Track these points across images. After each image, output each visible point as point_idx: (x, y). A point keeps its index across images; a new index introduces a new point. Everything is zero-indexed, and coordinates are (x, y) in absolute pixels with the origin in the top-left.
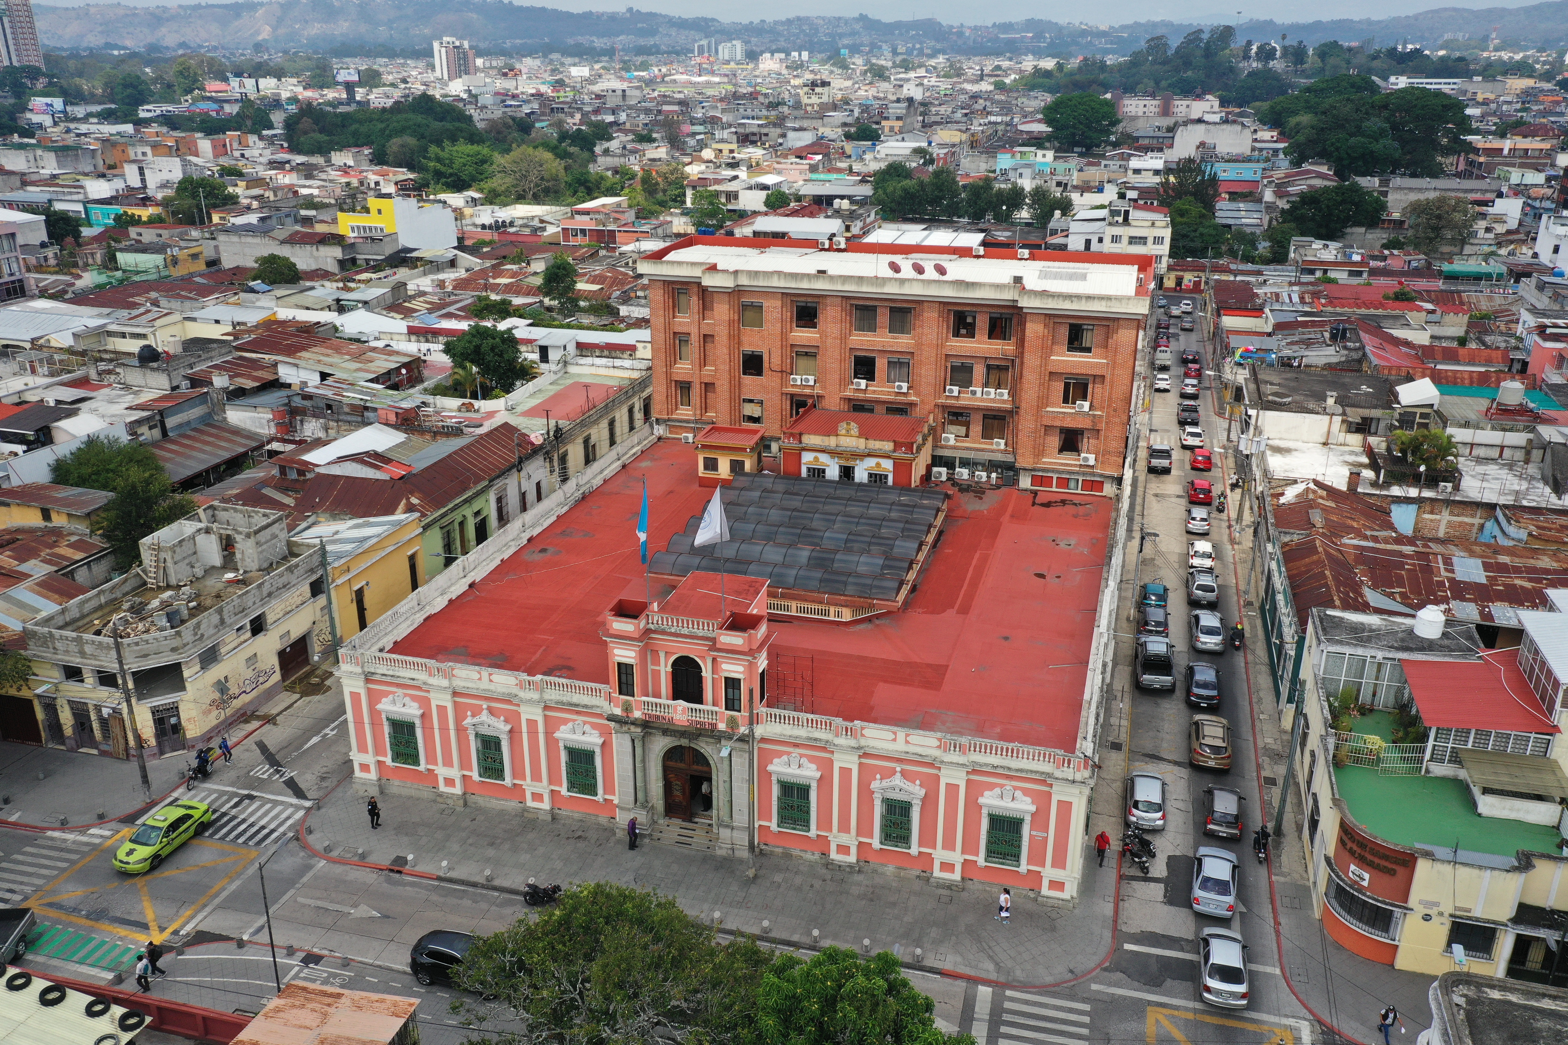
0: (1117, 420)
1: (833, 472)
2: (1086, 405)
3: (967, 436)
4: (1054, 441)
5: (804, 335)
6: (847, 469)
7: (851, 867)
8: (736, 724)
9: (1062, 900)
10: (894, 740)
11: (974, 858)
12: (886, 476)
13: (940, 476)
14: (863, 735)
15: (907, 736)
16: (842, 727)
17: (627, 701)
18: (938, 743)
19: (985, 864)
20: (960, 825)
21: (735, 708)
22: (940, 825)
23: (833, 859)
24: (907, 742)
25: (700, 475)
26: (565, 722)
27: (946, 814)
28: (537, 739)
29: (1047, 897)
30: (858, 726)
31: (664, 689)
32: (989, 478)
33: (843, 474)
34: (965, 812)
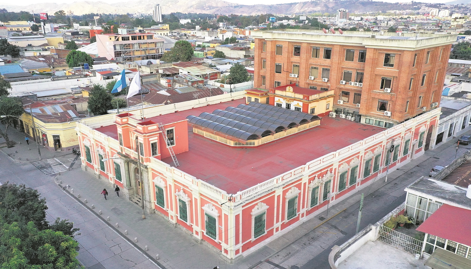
0: (400, 97)
1: (284, 106)
2: (389, 90)
3: (348, 102)
4: (376, 105)
5: (296, 59)
6: (289, 105)
7: (173, 224)
8: (143, 161)
9: (228, 258)
10: (181, 176)
11: (204, 232)
12: (301, 109)
13: (333, 116)
14: (174, 173)
15: (184, 175)
16: (168, 168)
17: (121, 147)
18: (192, 180)
19: (206, 235)
20: (199, 216)
21: (142, 154)
22: (194, 215)
23: (169, 220)
24: (184, 178)
25: (246, 103)
26: (114, 153)
27: (195, 210)
28: (109, 158)
29: (223, 255)
30: (173, 168)
31: (134, 147)
32: (351, 119)
33: (287, 107)
34: (201, 211)
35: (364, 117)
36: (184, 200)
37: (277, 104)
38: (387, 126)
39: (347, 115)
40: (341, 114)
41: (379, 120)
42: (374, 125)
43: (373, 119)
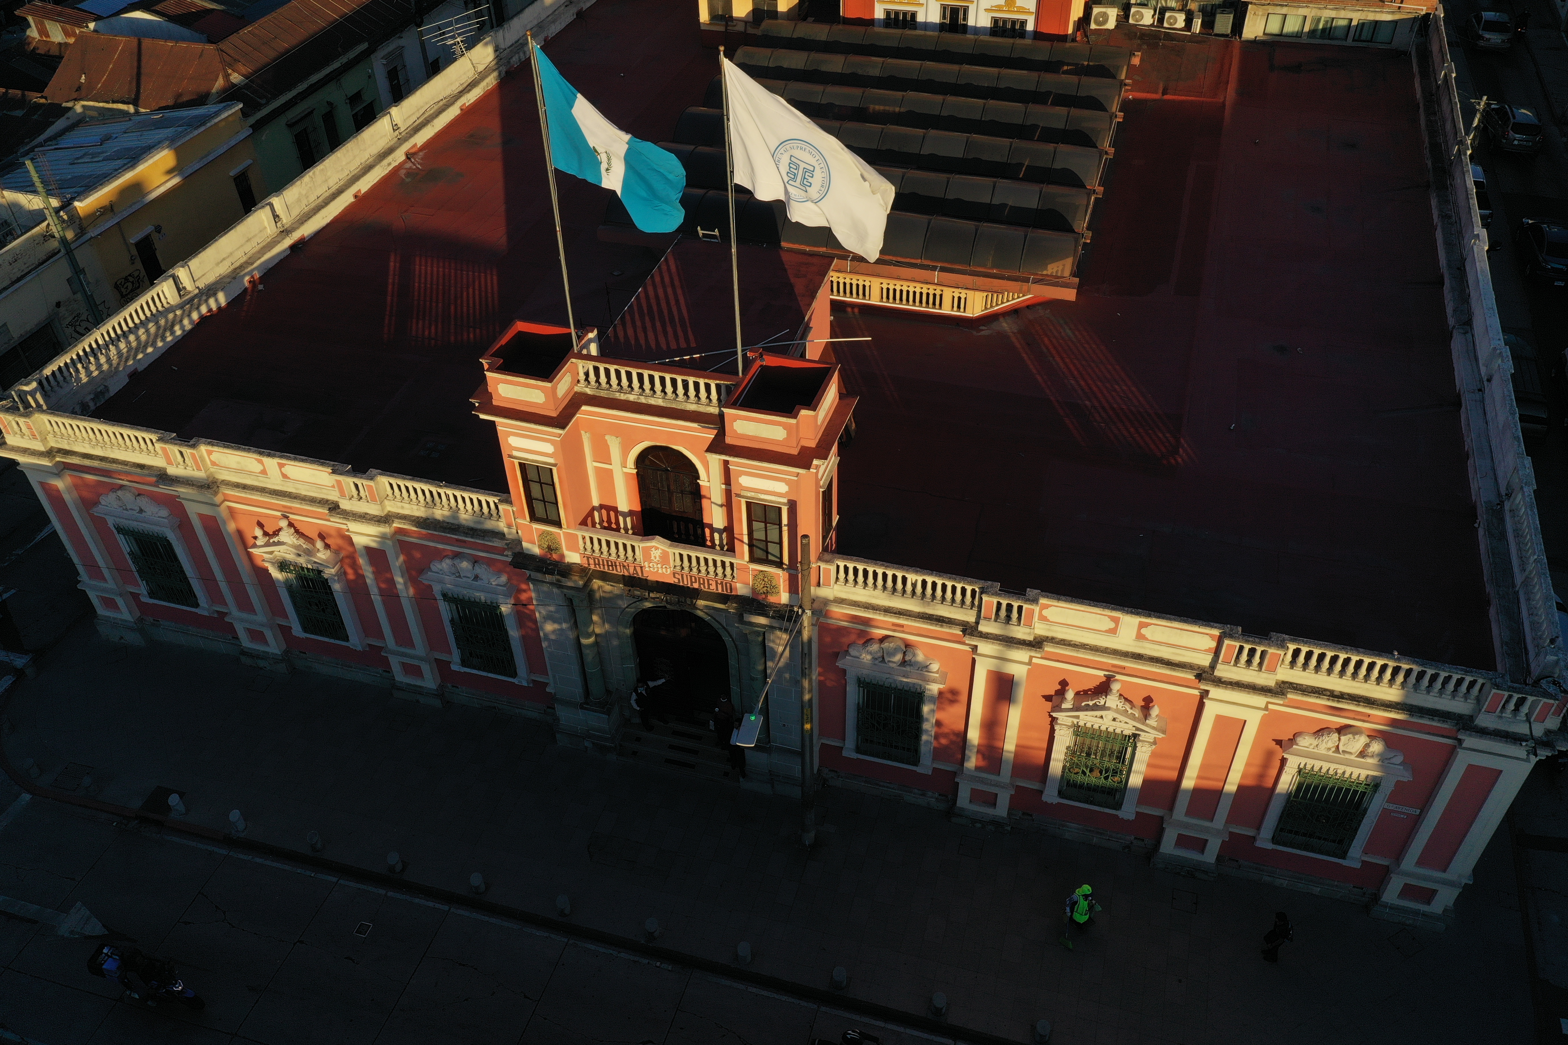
6: (955, 11)
7: (996, 823)
8: (772, 589)
9: (1424, 915)
10: (1113, 631)
11: (1250, 832)
12: (1023, 23)
13: (1106, 21)
14: (1043, 618)
15: (1142, 626)
16: (999, 604)
17: (548, 533)
18: (1213, 644)
19: (1270, 846)
20: (1231, 787)
21: (771, 557)
22: (1188, 783)
23: (962, 809)
24: (1140, 637)
25: (703, 28)
26: (440, 555)
27: (1204, 767)
28: (392, 582)
29: (1393, 908)
30: (1035, 601)
31: (623, 505)
32: (1189, 22)
33: (947, 21)
34: (1248, 764)
35: (1260, 11)
36: (1126, 727)
37: (888, 13)
38: (1363, 37)
39: (1163, 11)
40: (1133, 10)
41: (1333, 14)
42: (1304, 40)
43: (1303, 11)
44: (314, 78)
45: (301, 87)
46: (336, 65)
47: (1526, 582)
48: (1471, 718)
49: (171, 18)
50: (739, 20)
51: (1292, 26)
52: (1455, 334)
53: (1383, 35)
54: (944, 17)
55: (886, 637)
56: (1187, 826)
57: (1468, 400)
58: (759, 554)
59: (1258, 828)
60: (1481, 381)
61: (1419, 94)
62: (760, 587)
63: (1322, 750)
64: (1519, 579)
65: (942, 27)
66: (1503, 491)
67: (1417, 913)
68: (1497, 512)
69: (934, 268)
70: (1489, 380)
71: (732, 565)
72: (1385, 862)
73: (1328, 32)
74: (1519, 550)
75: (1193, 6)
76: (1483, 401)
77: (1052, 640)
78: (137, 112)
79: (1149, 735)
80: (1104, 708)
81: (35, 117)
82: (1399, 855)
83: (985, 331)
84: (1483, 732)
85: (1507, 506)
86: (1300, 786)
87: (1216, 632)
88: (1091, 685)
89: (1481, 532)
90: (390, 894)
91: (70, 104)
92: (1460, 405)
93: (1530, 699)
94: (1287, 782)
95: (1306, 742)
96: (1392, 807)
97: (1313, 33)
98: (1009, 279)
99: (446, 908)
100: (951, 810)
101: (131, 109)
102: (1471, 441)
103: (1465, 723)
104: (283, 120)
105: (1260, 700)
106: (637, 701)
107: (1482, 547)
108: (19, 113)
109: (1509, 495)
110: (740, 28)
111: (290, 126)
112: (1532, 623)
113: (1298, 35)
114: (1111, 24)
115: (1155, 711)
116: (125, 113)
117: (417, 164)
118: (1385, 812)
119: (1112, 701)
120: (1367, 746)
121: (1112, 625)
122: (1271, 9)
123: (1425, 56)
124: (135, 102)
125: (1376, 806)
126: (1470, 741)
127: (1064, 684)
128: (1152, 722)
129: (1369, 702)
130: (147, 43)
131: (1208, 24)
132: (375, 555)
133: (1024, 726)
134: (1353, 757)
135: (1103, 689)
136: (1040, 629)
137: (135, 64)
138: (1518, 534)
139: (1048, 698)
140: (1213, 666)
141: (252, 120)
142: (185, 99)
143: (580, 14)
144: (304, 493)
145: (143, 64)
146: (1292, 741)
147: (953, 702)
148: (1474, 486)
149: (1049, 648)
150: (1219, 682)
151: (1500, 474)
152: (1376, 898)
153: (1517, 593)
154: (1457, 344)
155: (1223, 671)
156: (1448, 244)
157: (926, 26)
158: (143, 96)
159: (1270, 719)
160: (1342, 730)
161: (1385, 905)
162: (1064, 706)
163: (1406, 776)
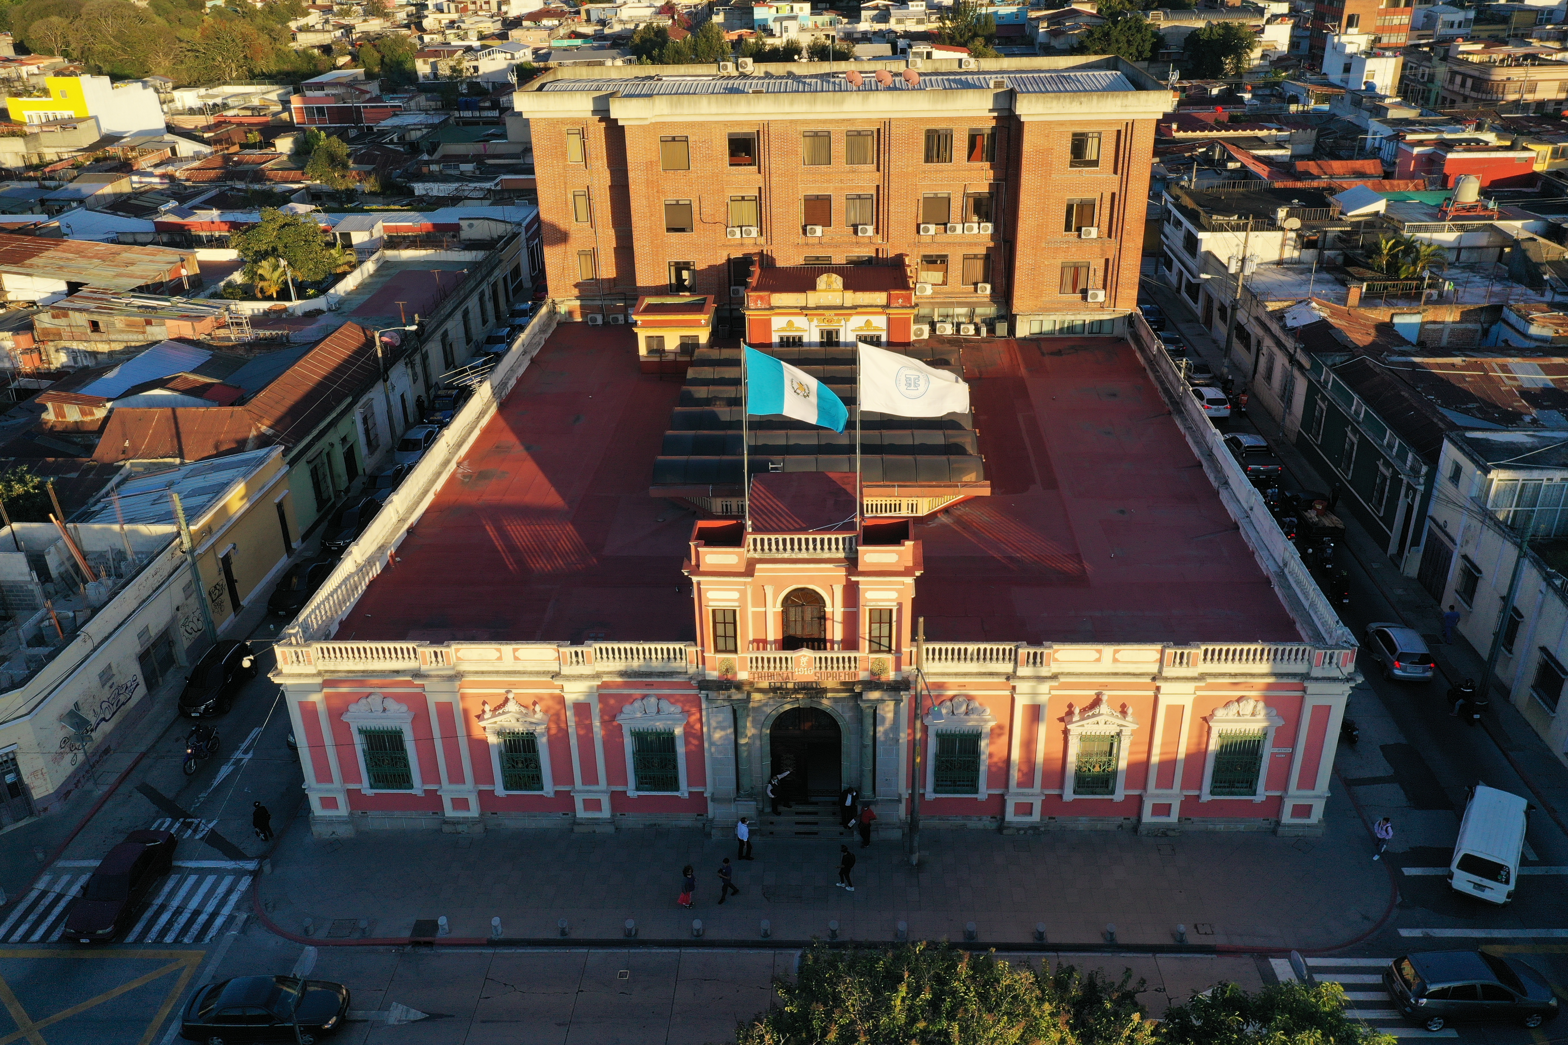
0: (1132, 245)
1: (812, 337)
2: (1094, 232)
3: (945, 283)
4: (1056, 278)
6: (829, 333)
7: (1034, 828)
8: (883, 670)
9: (1309, 826)
10: (1098, 660)
11: (1196, 793)
12: (879, 337)
13: (921, 334)
14: (1056, 660)
15: (1116, 652)
16: (1029, 653)
17: (728, 659)
18: (1158, 656)
19: (1211, 798)
20: (1182, 754)
21: (883, 648)
22: (1155, 759)
23: (1009, 822)
24: (1115, 660)
25: (642, 359)
26: (630, 699)
27: (1164, 744)
28: (590, 728)
29: (1290, 826)
30: (1051, 647)
31: (771, 637)
32: (978, 330)
33: (825, 340)
34: (1189, 738)
35: (1025, 319)
36: (1113, 730)
37: (782, 338)
38: (1094, 330)
39: (959, 325)
40: (938, 325)
41: (1072, 318)
42: (1057, 335)
43: (1053, 317)
44: (322, 425)
45: (315, 432)
46: (334, 415)
47: (1312, 604)
48: (1308, 674)
49: (185, 392)
50: (670, 352)
51: (1047, 327)
52: (1221, 490)
53: (1106, 329)
54: (822, 337)
55: (955, 696)
56: (1158, 796)
57: (1242, 523)
58: (875, 647)
59: (1200, 789)
60: (1246, 512)
61: (1142, 360)
62: (876, 669)
63: (1230, 717)
64: (1306, 604)
65: (822, 344)
66: (1281, 565)
67: (1304, 826)
68: (1282, 575)
69: (894, 486)
70: (1251, 509)
71: (855, 658)
72: (1278, 794)
73: (1071, 329)
74: (1302, 590)
75: (977, 320)
76: (1251, 522)
77: (1062, 674)
78: (182, 464)
79: (1126, 732)
80: (1099, 714)
81: (91, 476)
82: (1285, 788)
83: (932, 525)
84: (1317, 679)
85: (1286, 571)
86: (1222, 747)
87: (1159, 647)
88: (1088, 703)
89: (1276, 589)
90: (632, 951)
91: (122, 463)
92: (1238, 528)
93: (1337, 652)
94: (1214, 745)
95: (1220, 713)
96: (1276, 750)
97: (1061, 330)
98: (945, 486)
99: (678, 951)
100: (1002, 825)
101: (178, 461)
102: (1252, 543)
103: (1306, 677)
104: (304, 459)
105: (1190, 687)
106: (772, 791)
107: (1280, 596)
108: (74, 475)
109: (1285, 565)
110: (671, 357)
111: (308, 462)
112: (1322, 624)
113: (1052, 332)
114: (926, 336)
115: (1130, 711)
116: (171, 466)
117: (466, 469)
118: (1273, 755)
119: (1104, 708)
120: (1255, 707)
121: (1097, 655)
122: (1032, 317)
123: (1137, 338)
124: (181, 455)
125: (1267, 752)
126: (1311, 687)
127: (1070, 706)
128: (1129, 718)
129: (1252, 675)
130: (180, 411)
131: (991, 330)
132: (581, 709)
133: (1048, 741)
134: (1248, 717)
135: (1096, 702)
136: (1054, 668)
137: (173, 426)
138: (1298, 583)
139: (1061, 720)
140: (1160, 671)
141: (288, 458)
142: (224, 448)
143: (532, 360)
144: (529, 669)
145: (180, 425)
146: (1212, 715)
147: (1000, 735)
148: (1263, 567)
149: (1063, 679)
150: (1166, 679)
151: (1276, 556)
152: (1278, 823)
153: (1308, 613)
154: (1224, 496)
155: (1168, 672)
156: (1197, 443)
157: (810, 344)
158: (185, 451)
159: (1198, 702)
160: (1239, 700)
161: (1285, 826)
162: (1074, 719)
163: (1281, 723)
